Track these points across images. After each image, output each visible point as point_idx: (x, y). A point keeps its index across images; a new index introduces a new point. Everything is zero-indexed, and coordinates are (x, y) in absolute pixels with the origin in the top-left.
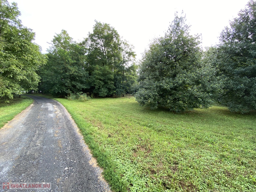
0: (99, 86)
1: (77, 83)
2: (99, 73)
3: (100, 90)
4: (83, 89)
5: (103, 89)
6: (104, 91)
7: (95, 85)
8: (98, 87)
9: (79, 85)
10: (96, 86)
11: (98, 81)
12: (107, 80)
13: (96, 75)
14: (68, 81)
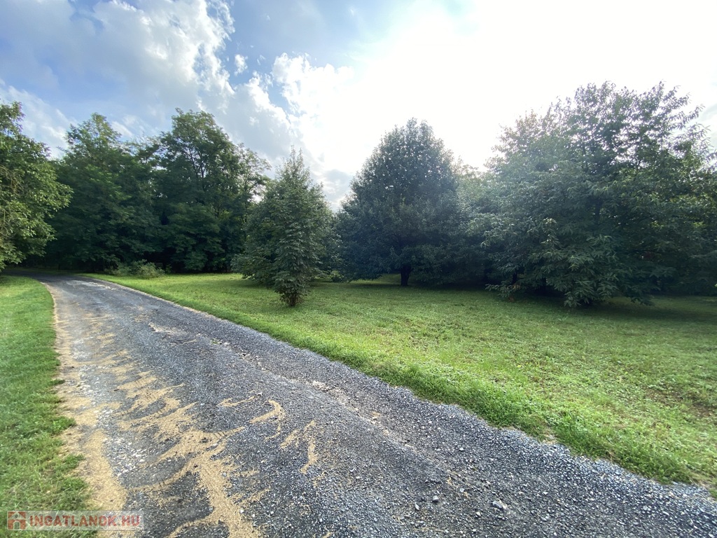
0: (186, 248)
1: (134, 241)
2: (183, 220)
3: (187, 256)
4: (146, 253)
5: (193, 254)
6: (197, 258)
7: (176, 245)
8: (183, 249)
9: (137, 246)
10: (178, 248)
11: (183, 236)
12: (204, 235)
13: (178, 224)
14: (113, 237)
